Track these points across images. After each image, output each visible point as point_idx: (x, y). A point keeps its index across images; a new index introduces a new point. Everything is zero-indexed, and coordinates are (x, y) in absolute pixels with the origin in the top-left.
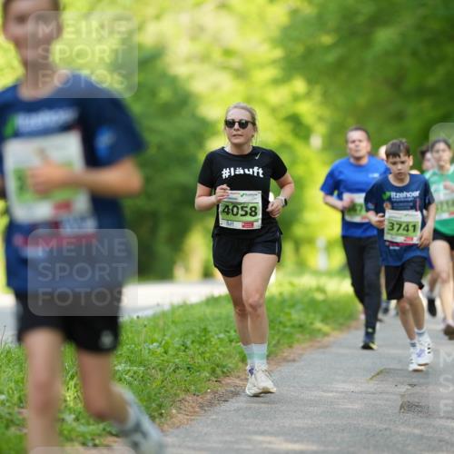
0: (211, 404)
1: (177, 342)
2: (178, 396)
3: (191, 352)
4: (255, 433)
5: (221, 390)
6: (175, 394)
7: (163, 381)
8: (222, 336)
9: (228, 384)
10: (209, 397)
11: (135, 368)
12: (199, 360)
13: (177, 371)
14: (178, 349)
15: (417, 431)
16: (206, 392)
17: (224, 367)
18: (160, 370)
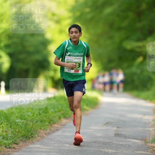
0: (49, 134)
1: (37, 112)
2: (38, 130)
3: (42, 116)
4: (65, 143)
5: (52, 129)
6: (37, 130)
7: (32, 126)
8: (52, 110)
9: (55, 127)
10: (48, 131)
11: (23, 121)
12: (45, 118)
13: (37, 122)
14: (37, 115)
15: (121, 143)
16: (47, 130)
17: (53, 121)
18: (32, 122)
